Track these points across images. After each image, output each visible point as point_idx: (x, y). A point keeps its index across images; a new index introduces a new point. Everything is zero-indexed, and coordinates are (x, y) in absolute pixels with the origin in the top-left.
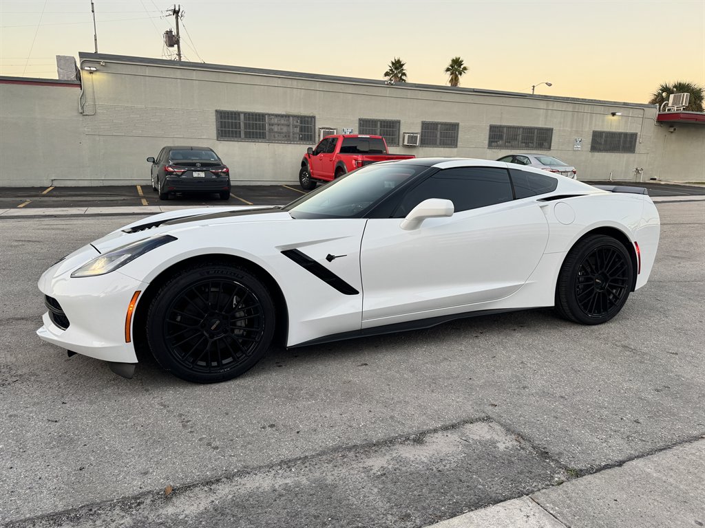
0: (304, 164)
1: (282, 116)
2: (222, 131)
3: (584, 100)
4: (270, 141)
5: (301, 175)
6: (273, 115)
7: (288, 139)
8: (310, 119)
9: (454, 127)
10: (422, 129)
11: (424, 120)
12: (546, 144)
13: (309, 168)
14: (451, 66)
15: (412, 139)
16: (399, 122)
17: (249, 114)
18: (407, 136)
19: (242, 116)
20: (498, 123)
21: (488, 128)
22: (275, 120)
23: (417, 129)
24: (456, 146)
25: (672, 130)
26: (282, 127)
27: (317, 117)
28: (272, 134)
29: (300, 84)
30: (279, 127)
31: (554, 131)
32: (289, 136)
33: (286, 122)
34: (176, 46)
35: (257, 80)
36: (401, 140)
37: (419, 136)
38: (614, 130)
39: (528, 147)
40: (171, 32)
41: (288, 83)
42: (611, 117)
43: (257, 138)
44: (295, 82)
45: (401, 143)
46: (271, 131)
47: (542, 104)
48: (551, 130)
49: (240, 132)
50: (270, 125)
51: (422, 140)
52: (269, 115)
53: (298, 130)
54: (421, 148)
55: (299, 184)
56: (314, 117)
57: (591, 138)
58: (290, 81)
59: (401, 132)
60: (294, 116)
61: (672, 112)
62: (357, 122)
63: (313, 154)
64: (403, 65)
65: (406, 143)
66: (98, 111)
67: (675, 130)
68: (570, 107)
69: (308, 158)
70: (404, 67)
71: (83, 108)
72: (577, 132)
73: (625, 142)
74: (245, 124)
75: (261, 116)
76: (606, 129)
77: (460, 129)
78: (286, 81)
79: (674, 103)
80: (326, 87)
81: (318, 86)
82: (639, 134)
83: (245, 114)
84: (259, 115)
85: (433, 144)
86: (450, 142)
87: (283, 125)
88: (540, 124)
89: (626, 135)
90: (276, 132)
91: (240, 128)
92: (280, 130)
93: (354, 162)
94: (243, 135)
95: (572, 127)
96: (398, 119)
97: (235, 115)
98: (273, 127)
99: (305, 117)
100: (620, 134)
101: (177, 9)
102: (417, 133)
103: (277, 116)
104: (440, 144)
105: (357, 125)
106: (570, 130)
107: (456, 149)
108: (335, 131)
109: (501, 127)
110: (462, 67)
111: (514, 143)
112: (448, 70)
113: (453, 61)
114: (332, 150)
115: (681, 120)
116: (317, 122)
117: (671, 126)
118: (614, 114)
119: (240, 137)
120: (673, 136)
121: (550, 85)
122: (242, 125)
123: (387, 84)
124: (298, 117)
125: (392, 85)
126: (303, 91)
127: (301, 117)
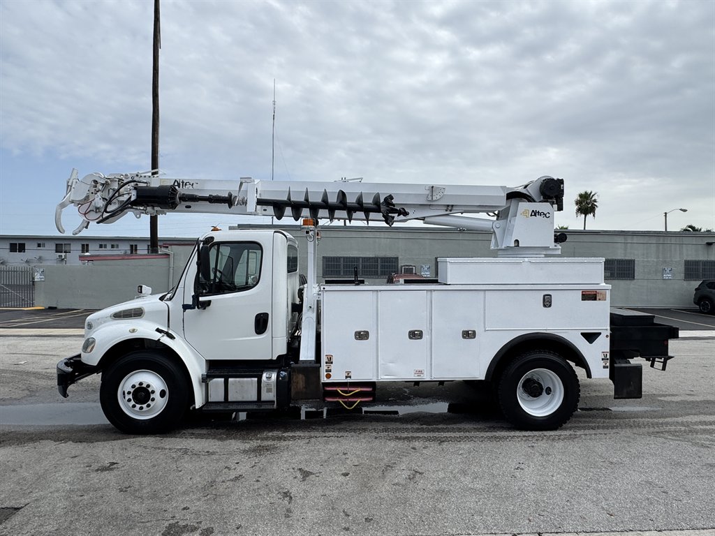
1: (372, 259)
2: (326, 270)
4: (362, 277)
6: (365, 258)
7: (376, 275)
8: (394, 260)
12: (628, 274)
17: (347, 258)
19: (342, 260)
27: (400, 257)
29: (387, 235)
31: (636, 262)
32: (377, 272)
33: (375, 263)
38: (712, 259)
41: (377, 235)
42: (706, 246)
46: (363, 269)
47: (619, 239)
48: (632, 261)
49: (340, 271)
50: (362, 265)
52: (362, 258)
56: (397, 258)
57: (683, 267)
60: (381, 258)
68: (652, 240)
72: (665, 262)
78: (375, 233)
83: (344, 258)
84: (354, 258)
88: (620, 256)
91: (340, 268)
94: (342, 273)
95: (658, 257)
97: (338, 259)
99: (390, 258)
103: (368, 258)
105: (434, 262)
106: (655, 260)
108: (414, 268)
116: (399, 261)
118: (709, 244)
121: (685, 211)
122: (342, 267)
123: (460, 230)
124: (384, 258)
125: (464, 230)
126: (388, 240)
127: (387, 258)
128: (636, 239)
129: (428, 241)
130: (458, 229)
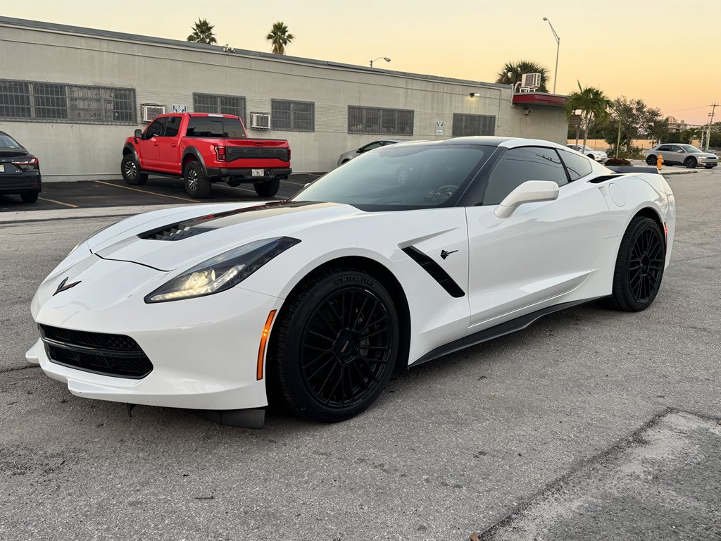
0: (127, 151)
1: (89, 88)
3: (442, 79)
4: (73, 121)
5: (125, 166)
6: (76, 86)
7: (98, 118)
8: (128, 93)
9: (308, 107)
10: (273, 108)
11: (274, 98)
12: (407, 129)
13: (137, 156)
14: (273, 32)
15: (263, 120)
16: (244, 99)
17: (41, 84)
18: (255, 116)
19: (31, 88)
20: (357, 104)
21: (347, 109)
22: (80, 94)
23: (267, 109)
24: (313, 130)
25: (527, 112)
26: (90, 102)
27: (138, 90)
28: (77, 112)
29: (113, 46)
30: (86, 103)
31: (415, 114)
32: (100, 115)
33: (95, 97)
35: (50, 39)
36: (248, 121)
37: (269, 116)
38: (473, 112)
39: (390, 132)
41: (95, 44)
42: (469, 98)
43: (54, 117)
44: (104, 44)
45: (248, 125)
46: (74, 108)
47: (401, 82)
48: (411, 113)
49: (29, 109)
50: (72, 99)
51: (273, 122)
52: (71, 86)
53: (110, 106)
54: (273, 132)
55: (121, 178)
56: (134, 90)
57: (452, 121)
58: (97, 42)
59: (248, 112)
60: (105, 88)
61: (526, 93)
62: (192, 97)
63: (143, 139)
64: (211, 28)
65: (255, 125)
67: (529, 112)
68: (429, 86)
69: (134, 143)
70: (212, 31)
72: (438, 114)
73: (484, 126)
74: (36, 99)
75: (59, 88)
76: (466, 112)
77: (316, 110)
78: (93, 41)
79: (527, 84)
80: (149, 51)
81: (136, 50)
82: (497, 117)
83: (35, 84)
84: (56, 86)
85: (286, 127)
86: (305, 125)
87: (90, 100)
88: (401, 106)
89: (485, 117)
90: (82, 109)
91: (29, 104)
92: (86, 107)
93: (212, 147)
94: (33, 114)
95: (433, 110)
96: (242, 95)
97: (21, 86)
98: (77, 103)
99: (121, 89)
100: (480, 117)
102: (267, 113)
103: (81, 87)
104: (295, 128)
105: (192, 101)
106: (430, 112)
107: (313, 134)
108: (163, 109)
109: (360, 108)
110: (287, 34)
111: (376, 127)
112: (270, 37)
113: (275, 26)
114: (175, 132)
115: (536, 102)
116: (137, 96)
117: (526, 109)
118: (472, 95)
119: (29, 115)
120: (528, 119)
121: (389, 60)
122: (32, 100)
123: (226, 51)
124: (111, 89)
125: (232, 52)
126: (116, 55)
127: (116, 89)
128: (416, 85)
129: (180, 65)
130: (224, 49)
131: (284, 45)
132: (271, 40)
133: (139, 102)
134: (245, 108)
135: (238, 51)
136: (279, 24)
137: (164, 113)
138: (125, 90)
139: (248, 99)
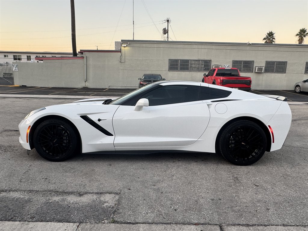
0: (203, 81)
1: (196, 60)
2: (171, 67)
4: (190, 71)
6: (192, 60)
7: (199, 70)
8: (209, 61)
9: (285, 63)
10: (266, 64)
11: (267, 60)
14: (299, 33)
15: (260, 69)
16: (253, 61)
17: (182, 60)
18: (257, 68)
19: (179, 61)
21: (305, 63)
22: (193, 62)
23: (263, 65)
24: (285, 73)
26: (196, 65)
27: (212, 60)
28: (192, 68)
29: (206, 47)
32: (199, 69)
33: (198, 63)
34: (167, 34)
35: (186, 46)
36: (254, 70)
37: (263, 68)
40: (165, 28)
41: (200, 47)
43: (185, 70)
44: (203, 46)
45: (254, 71)
46: (191, 67)
50: (191, 64)
51: (265, 70)
52: (191, 60)
53: (203, 66)
54: (265, 74)
56: (211, 60)
58: (201, 46)
59: (254, 66)
60: (201, 60)
63: (206, 76)
64: (274, 34)
65: (256, 71)
66: (126, 61)
71: (121, 60)
74: (180, 64)
75: (187, 61)
77: (288, 64)
78: (199, 46)
80: (218, 47)
81: (214, 47)
83: (181, 60)
84: (186, 60)
85: (271, 72)
86: (281, 71)
87: (196, 64)
90: (193, 67)
91: (178, 66)
92: (195, 66)
93: (219, 80)
94: (179, 69)
97: (176, 61)
99: (206, 60)
101: (168, 19)
102: (262, 67)
103: (194, 60)
104: (276, 72)
105: (231, 63)
107: (285, 74)
108: (220, 66)
110: (306, 33)
112: (297, 35)
116: (212, 62)
124: (203, 60)
125: (250, 44)
126: (206, 50)
127: (205, 60)
129: (229, 51)
130: (247, 44)
131: (304, 38)
132: (298, 36)
133: (212, 64)
134: (253, 65)
135: (253, 44)
136: (303, 29)
137: (220, 67)
138: (208, 60)
139: (255, 61)
